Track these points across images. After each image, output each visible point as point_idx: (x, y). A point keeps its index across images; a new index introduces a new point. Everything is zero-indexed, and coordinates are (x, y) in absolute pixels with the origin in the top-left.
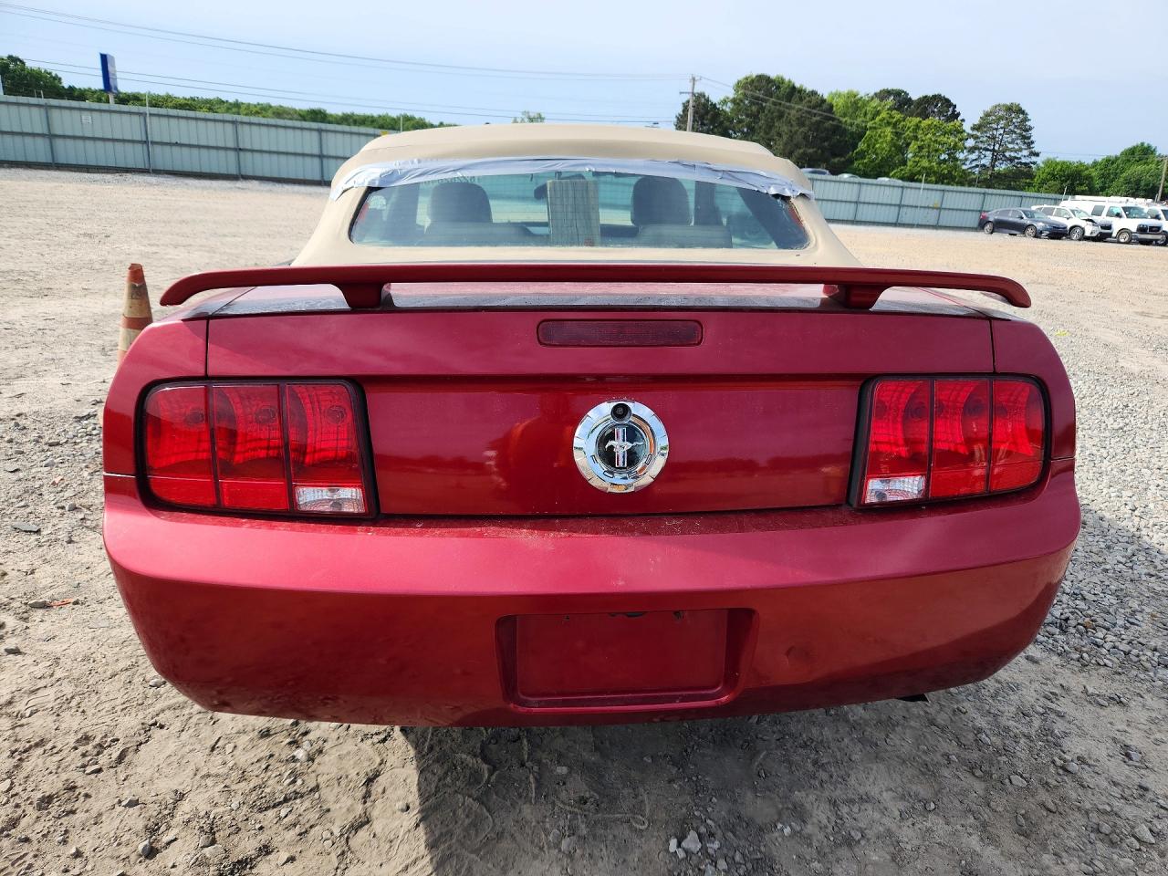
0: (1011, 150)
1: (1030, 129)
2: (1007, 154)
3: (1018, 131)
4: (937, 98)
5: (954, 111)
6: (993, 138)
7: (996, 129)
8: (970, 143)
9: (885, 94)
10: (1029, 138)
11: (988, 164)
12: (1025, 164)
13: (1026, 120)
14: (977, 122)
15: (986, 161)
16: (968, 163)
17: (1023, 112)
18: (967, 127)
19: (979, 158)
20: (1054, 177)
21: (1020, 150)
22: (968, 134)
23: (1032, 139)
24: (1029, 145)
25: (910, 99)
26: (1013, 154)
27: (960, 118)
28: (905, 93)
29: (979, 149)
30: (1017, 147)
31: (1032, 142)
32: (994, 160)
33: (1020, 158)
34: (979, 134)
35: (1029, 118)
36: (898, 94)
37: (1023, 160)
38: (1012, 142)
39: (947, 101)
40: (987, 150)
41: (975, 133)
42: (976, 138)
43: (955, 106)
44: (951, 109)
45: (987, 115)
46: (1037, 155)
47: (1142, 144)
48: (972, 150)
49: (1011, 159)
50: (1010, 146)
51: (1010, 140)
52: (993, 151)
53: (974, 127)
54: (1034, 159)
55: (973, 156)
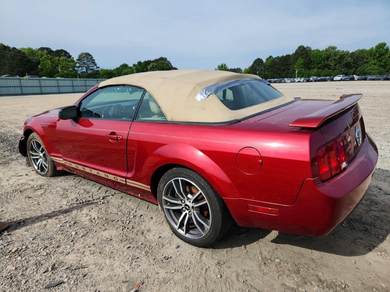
0: (91, 67)
1: (94, 60)
2: (90, 68)
3: (91, 61)
4: (62, 51)
5: (69, 55)
6: (84, 63)
7: (84, 60)
8: (78, 65)
9: (42, 49)
10: (95, 63)
11: (85, 71)
12: (97, 71)
13: (92, 57)
14: (78, 58)
15: (84, 70)
16: (79, 71)
17: (90, 55)
18: (75, 60)
19: (82, 70)
20: (105, 74)
21: (94, 66)
22: (77, 62)
23: (96, 63)
24: (96, 65)
25: (52, 51)
26: (92, 68)
27: (72, 57)
28: (50, 49)
29: (81, 66)
30: (92, 66)
31: (96, 64)
32: (87, 70)
33: (94, 69)
34: (79, 62)
36: (47, 49)
37: (96, 70)
38: (90, 64)
39: (66, 52)
40: (83, 67)
41: (78, 62)
42: (79, 63)
43: (69, 53)
44: (68, 54)
45: (80, 56)
46: (99, 68)
47: (125, 64)
48: (79, 67)
49: (92, 69)
50: (90, 65)
51: (89, 63)
52: (86, 67)
53: (77, 60)
54: (98, 69)
55: (80, 69)
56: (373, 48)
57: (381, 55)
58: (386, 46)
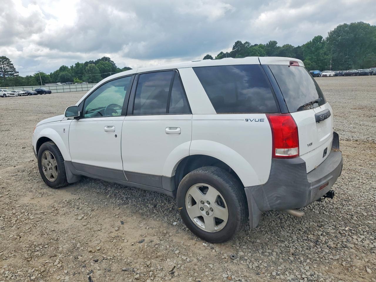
0: (10, 71)
1: (12, 64)
2: (9, 73)
3: (9, 65)
10: (13, 67)
12: (16, 76)
17: (8, 59)
21: (13, 71)
24: (14, 69)
26: (11, 73)
33: (13, 74)
35: (10, 61)
37: (15, 74)
46: (18, 72)
49: (11, 74)
50: (9, 70)
51: (7, 68)
52: (2, 72)
54: (18, 74)
56: (310, 41)
57: (317, 49)
58: (323, 39)
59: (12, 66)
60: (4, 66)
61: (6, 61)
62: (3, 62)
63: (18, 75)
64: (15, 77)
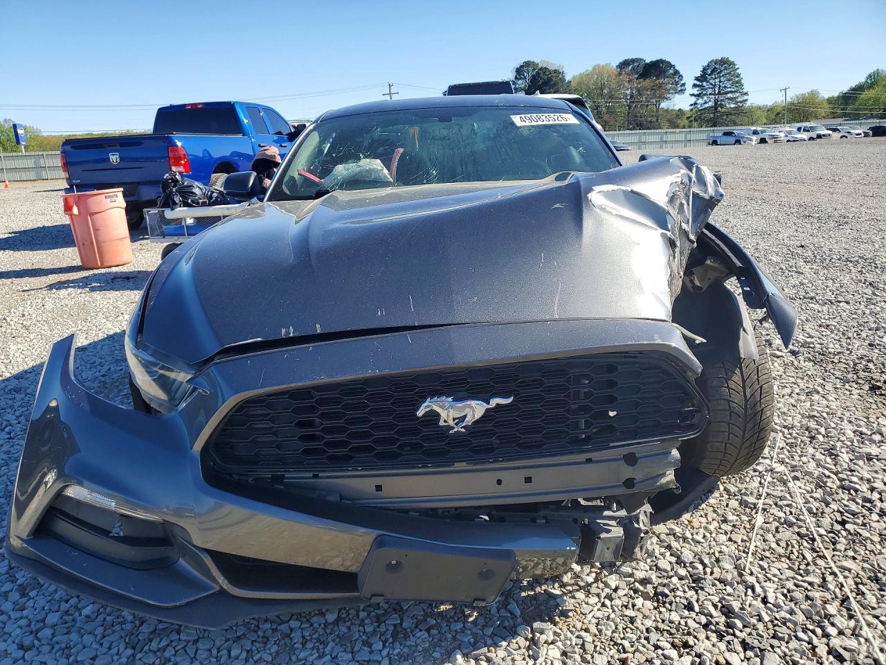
0: (731, 92)
1: (738, 76)
2: (730, 95)
3: (732, 78)
4: (659, 62)
5: (674, 69)
6: (715, 85)
7: (715, 78)
8: (696, 91)
9: (624, 64)
10: (739, 82)
11: (713, 106)
12: (740, 102)
14: (698, 74)
15: (712, 103)
16: (699, 106)
17: (732, 63)
19: (705, 102)
21: (736, 92)
23: (742, 83)
24: (740, 87)
31: (742, 85)
35: (737, 67)
37: (740, 99)
39: (669, 63)
40: (710, 94)
41: (698, 83)
45: (705, 70)
46: (746, 94)
49: (731, 99)
50: (728, 89)
52: (715, 94)
53: (697, 79)
54: (746, 97)
55: (700, 101)
59: (737, 79)
60: (720, 82)
61: (725, 69)
62: (720, 72)
63: (746, 100)
64: (740, 105)
